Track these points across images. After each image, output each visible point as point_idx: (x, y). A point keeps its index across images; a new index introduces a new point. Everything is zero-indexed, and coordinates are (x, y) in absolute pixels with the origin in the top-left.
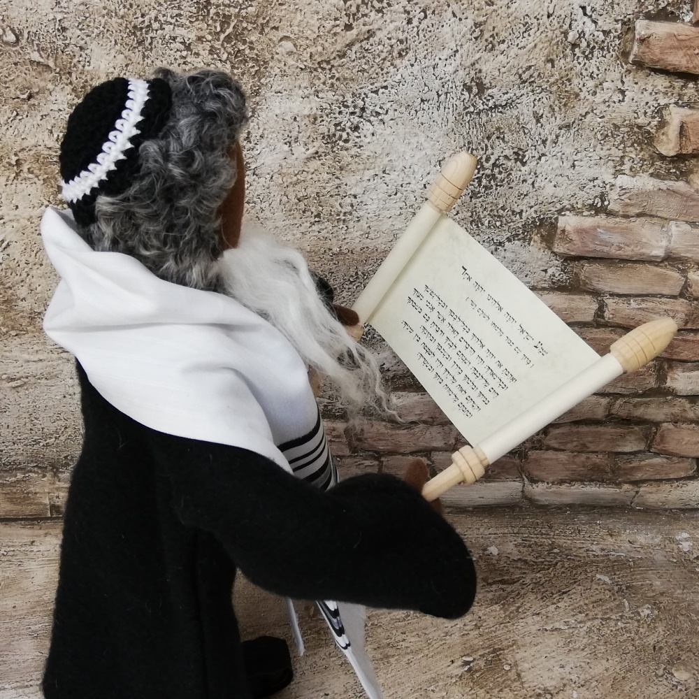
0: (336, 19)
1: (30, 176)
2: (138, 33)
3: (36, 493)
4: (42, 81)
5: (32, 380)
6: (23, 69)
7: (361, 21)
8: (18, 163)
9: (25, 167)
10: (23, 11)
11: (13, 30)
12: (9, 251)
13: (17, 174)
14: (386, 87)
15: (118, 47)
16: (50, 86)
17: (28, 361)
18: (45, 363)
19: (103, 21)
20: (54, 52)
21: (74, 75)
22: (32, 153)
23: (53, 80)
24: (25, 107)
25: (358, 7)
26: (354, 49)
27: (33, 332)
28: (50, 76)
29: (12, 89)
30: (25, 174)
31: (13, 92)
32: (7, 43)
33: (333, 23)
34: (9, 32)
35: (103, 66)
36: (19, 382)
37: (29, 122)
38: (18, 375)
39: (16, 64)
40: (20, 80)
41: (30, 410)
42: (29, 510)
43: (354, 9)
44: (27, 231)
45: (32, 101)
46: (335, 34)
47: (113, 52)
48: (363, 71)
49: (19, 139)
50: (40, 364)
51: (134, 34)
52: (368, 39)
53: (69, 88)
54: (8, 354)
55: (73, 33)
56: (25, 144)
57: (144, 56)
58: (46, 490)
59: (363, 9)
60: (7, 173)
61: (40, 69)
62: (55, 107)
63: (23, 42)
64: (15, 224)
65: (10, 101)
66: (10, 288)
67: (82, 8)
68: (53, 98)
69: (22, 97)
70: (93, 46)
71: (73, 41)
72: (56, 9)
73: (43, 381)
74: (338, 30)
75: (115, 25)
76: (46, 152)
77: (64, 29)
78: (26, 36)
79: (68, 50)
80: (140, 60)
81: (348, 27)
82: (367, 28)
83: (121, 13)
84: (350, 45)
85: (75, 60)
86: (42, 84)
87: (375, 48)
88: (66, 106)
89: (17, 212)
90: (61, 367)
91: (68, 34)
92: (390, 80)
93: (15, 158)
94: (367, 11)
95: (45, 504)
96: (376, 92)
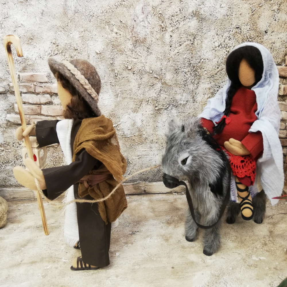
0: (216, 66)
1: (150, 104)
2: (176, 70)
3: (141, 187)
4: (156, 81)
5: (143, 156)
6: (152, 79)
7: (221, 66)
8: (148, 101)
9: (149, 102)
10: (154, 66)
11: (152, 70)
12: (143, 122)
13: (148, 103)
14: (224, 81)
15: (172, 74)
16: (157, 83)
17: (143, 151)
18: (146, 151)
19: (170, 68)
20: (159, 75)
21: (162, 80)
22: (151, 98)
23: (158, 81)
24: (152, 87)
25: (220, 63)
26: (219, 72)
27: (145, 143)
28: (157, 80)
29: (150, 83)
30: (149, 103)
31: (150, 84)
32: (150, 73)
33: (215, 67)
34: (151, 71)
35: (168, 78)
36: (140, 157)
37: (152, 91)
38: (140, 155)
39: (151, 78)
40: (151, 81)
41: (141, 164)
42: (139, 191)
43: (219, 64)
44: (147, 117)
45: (153, 86)
46: (215, 70)
47: (171, 75)
48: (220, 77)
49: (149, 95)
50: (145, 151)
51: (175, 71)
52: (221, 70)
53: (161, 83)
54: (139, 149)
55: (163, 71)
56: (151, 96)
57: (177, 75)
58: (143, 186)
59: (221, 64)
60: (145, 103)
61: (156, 79)
62: (158, 87)
63: (153, 73)
64: (145, 116)
65: (149, 86)
66: (142, 132)
67: (166, 65)
68: (157, 85)
69: (151, 85)
70: (167, 73)
71: (163, 72)
72: (161, 65)
73: (145, 156)
74: (216, 69)
75: (172, 69)
76: (154, 98)
77: (162, 70)
78: (154, 71)
79: (162, 74)
80: (176, 76)
81: (218, 68)
82: (222, 68)
83: (174, 66)
84: (218, 72)
85: (163, 77)
86: (156, 82)
87: (223, 72)
88: (160, 87)
89: (146, 113)
90: (149, 153)
91: (162, 71)
92: (225, 80)
93: (148, 100)
94: (222, 64)
95: (143, 190)
96: (222, 82)
